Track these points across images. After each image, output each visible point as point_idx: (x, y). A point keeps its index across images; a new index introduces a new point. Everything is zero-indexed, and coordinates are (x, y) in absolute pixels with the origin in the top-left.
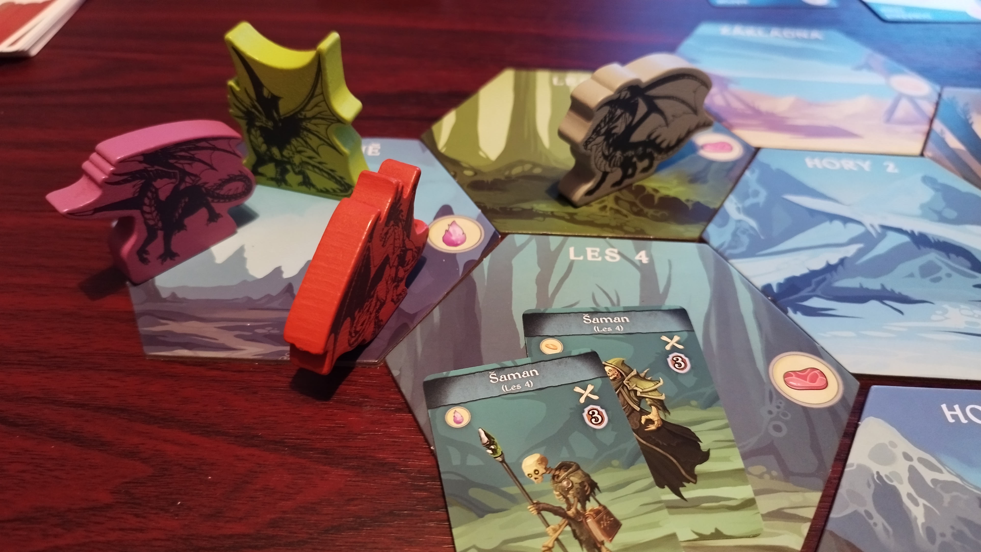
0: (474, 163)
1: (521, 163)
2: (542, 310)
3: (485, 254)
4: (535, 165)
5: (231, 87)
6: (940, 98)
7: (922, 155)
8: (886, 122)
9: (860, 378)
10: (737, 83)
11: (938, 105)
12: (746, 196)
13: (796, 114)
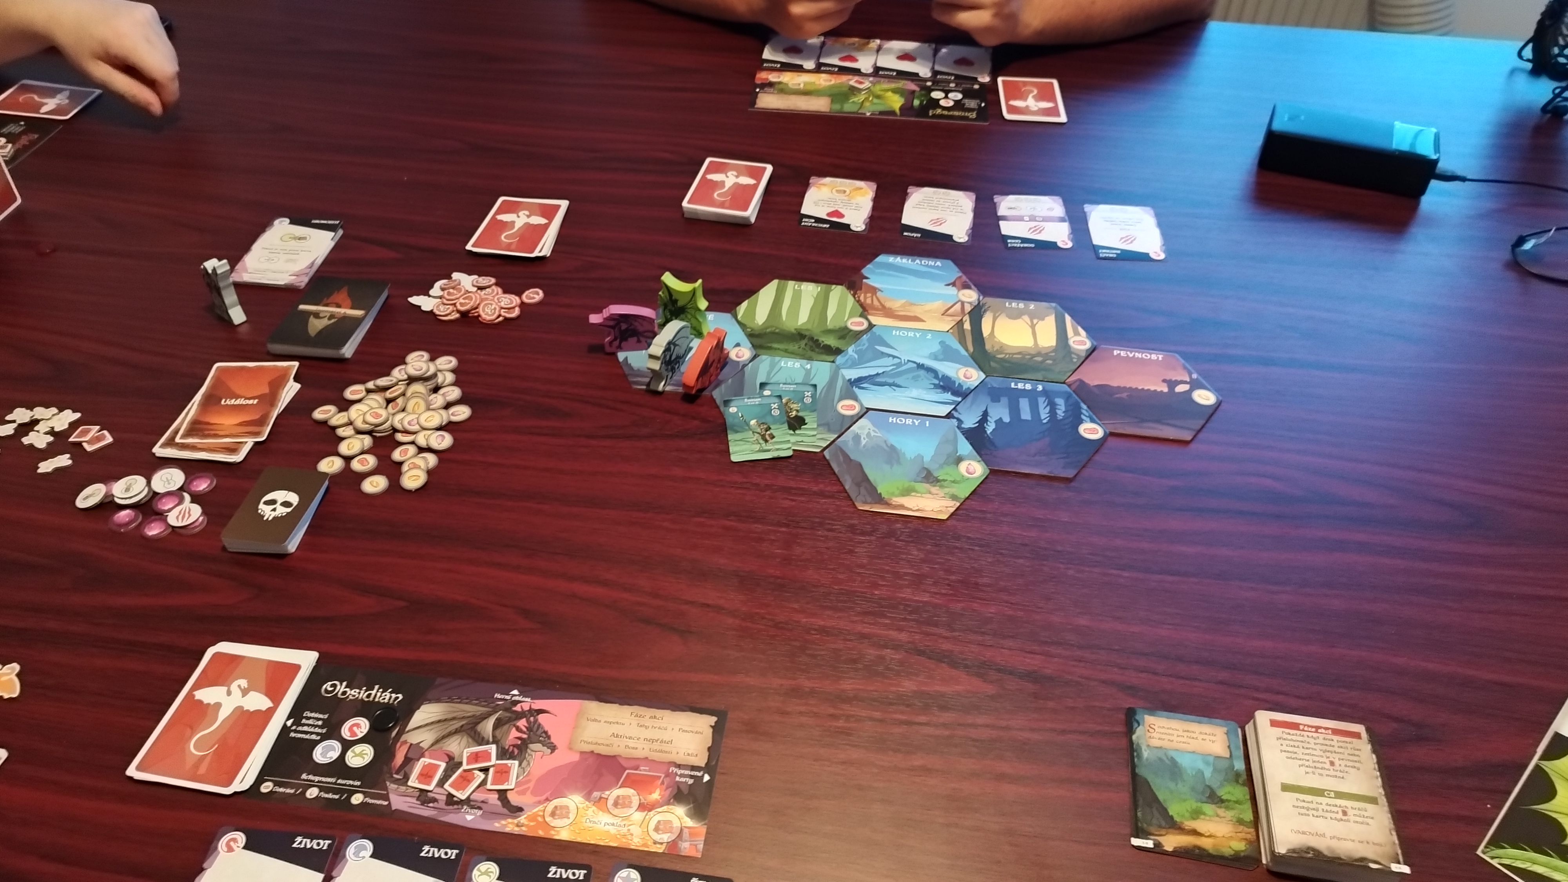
0: (752, 326)
1: (772, 327)
2: (767, 382)
3: (750, 361)
4: (777, 328)
5: (660, 295)
6: (979, 303)
7: (948, 331)
8: (943, 315)
9: (867, 408)
10: (882, 291)
11: (975, 307)
12: (859, 346)
13: (902, 309)
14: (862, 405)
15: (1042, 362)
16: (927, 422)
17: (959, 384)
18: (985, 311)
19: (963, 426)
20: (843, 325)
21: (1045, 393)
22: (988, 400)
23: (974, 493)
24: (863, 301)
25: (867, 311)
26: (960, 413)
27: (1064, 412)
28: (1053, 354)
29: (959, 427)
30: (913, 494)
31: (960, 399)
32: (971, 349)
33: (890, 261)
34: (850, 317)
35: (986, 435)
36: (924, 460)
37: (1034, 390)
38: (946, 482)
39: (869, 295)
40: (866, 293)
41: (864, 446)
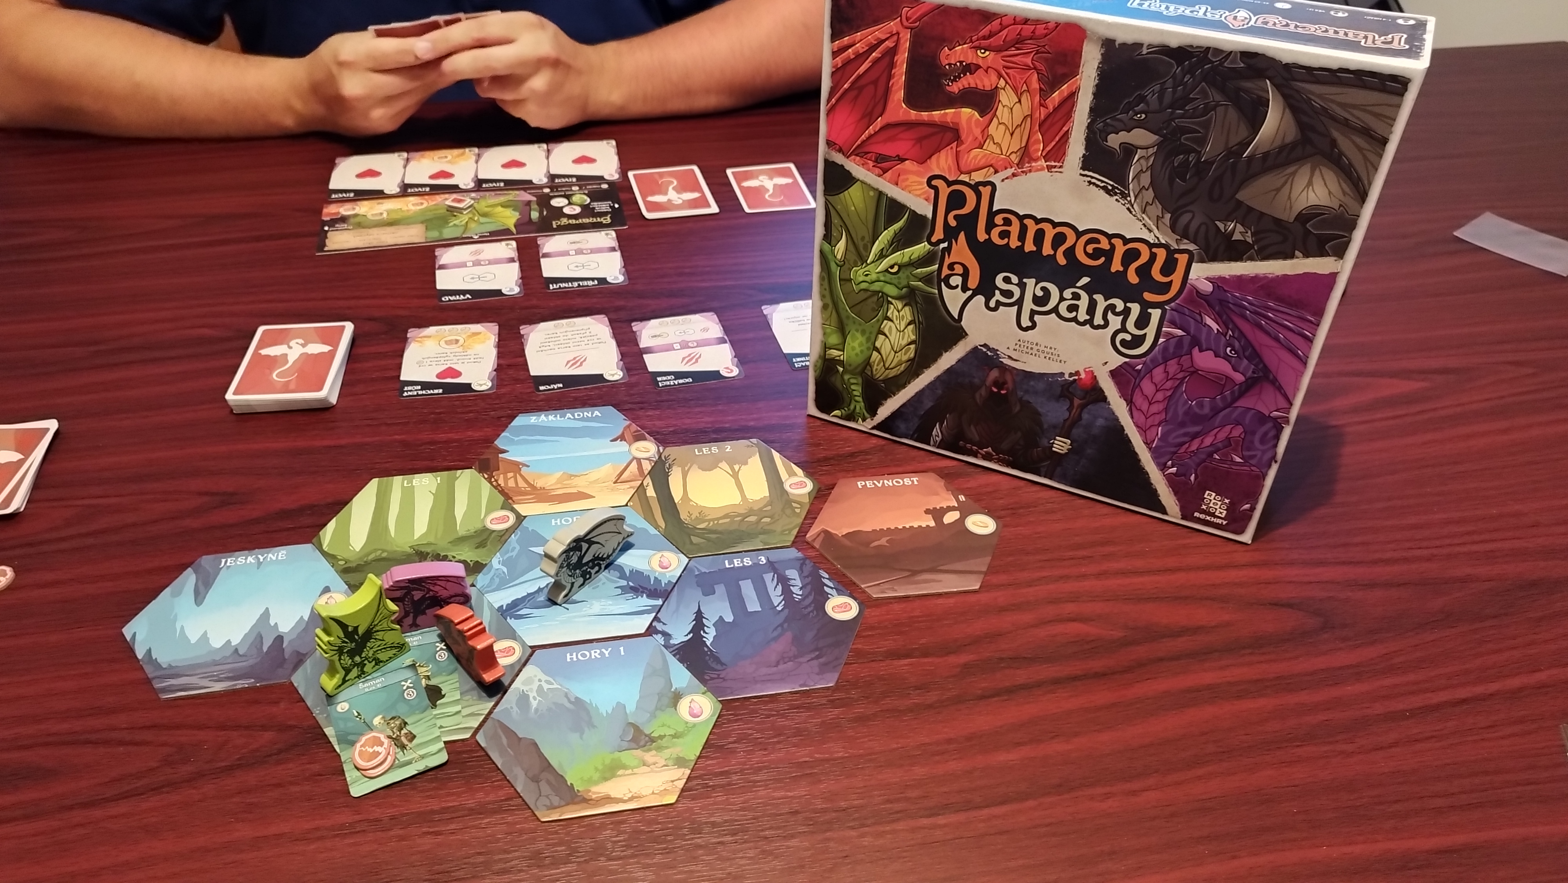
0: (346, 555)
1: (376, 550)
4: (384, 551)
6: (660, 457)
7: (626, 505)
8: (614, 483)
9: (531, 647)
10: (528, 466)
11: (656, 463)
12: (507, 552)
13: (559, 486)
14: (523, 644)
15: (759, 521)
16: (622, 649)
17: (656, 578)
18: (670, 466)
19: (672, 642)
20: (479, 526)
21: (771, 565)
22: (698, 593)
23: (707, 745)
24: (502, 485)
25: (511, 498)
26: (664, 624)
27: (801, 589)
28: (769, 508)
29: (666, 646)
30: (620, 772)
31: (660, 602)
32: (662, 524)
33: (532, 421)
34: (487, 513)
35: (706, 649)
36: (628, 712)
37: (756, 565)
38: (664, 740)
39: (510, 475)
40: (505, 474)
41: (537, 710)
